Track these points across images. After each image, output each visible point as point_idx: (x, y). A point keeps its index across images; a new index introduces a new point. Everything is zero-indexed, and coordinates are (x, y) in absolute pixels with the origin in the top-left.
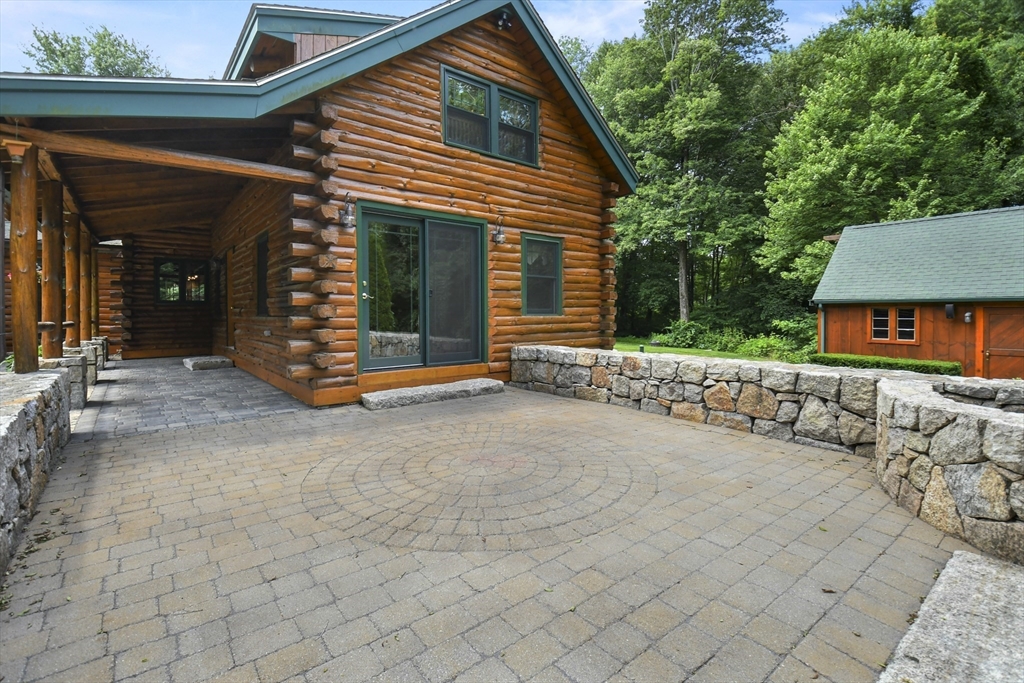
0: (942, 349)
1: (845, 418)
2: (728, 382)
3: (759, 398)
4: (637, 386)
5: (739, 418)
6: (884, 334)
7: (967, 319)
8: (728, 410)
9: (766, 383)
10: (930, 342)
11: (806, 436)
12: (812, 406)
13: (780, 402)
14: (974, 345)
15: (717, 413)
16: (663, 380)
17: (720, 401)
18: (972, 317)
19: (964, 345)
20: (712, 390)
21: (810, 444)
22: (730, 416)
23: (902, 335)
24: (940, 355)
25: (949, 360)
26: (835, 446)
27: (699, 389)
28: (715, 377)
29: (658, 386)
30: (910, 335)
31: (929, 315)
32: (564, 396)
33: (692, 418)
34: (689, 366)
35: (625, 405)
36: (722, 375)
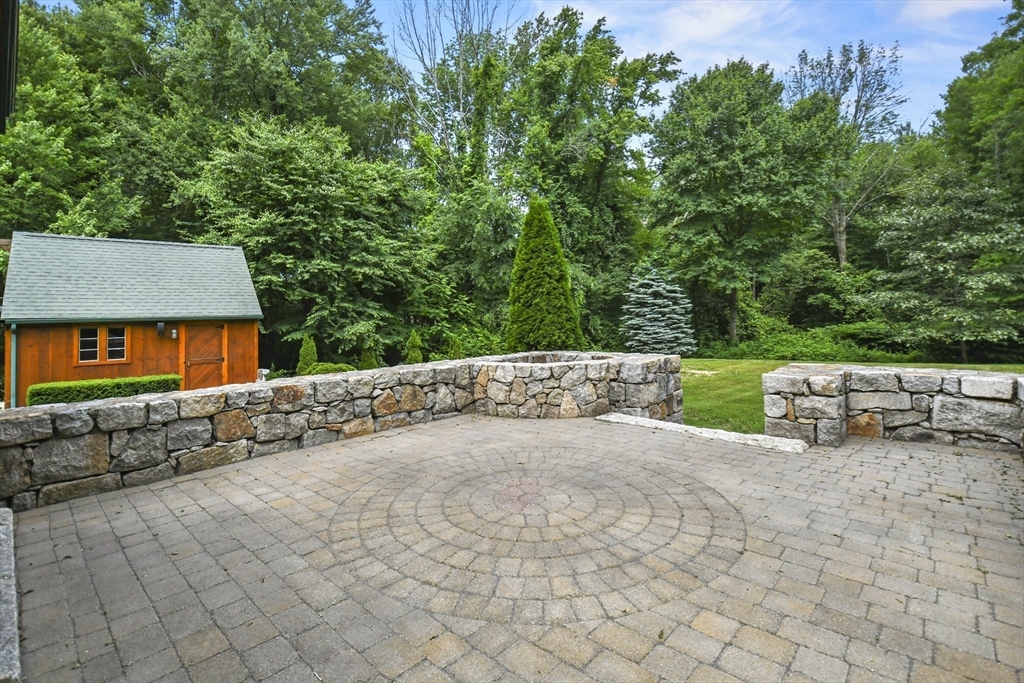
0: (151, 364)
1: (459, 393)
2: (391, 388)
3: (414, 395)
4: (298, 420)
5: (402, 416)
6: (93, 356)
7: (174, 336)
8: (395, 412)
9: (417, 381)
10: (140, 359)
11: (441, 413)
12: (443, 390)
13: (426, 393)
14: (178, 358)
15: (385, 418)
16: (332, 402)
17: (388, 407)
18: (178, 334)
19: (169, 358)
20: (381, 398)
21: (443, 418)
22: (396, 417)
23: (112, 355)
24: (149, 371)
25: (157, 374)
26: (455, 413)
27: (367, 402)
28: (381, 386)
29: (325, 412)
30: (120, 354)
31: (139, 333)
32: (148, 482)
33: (364, 432)
34: (360, 381)
35: (282, 450)
36: (387, 383)
